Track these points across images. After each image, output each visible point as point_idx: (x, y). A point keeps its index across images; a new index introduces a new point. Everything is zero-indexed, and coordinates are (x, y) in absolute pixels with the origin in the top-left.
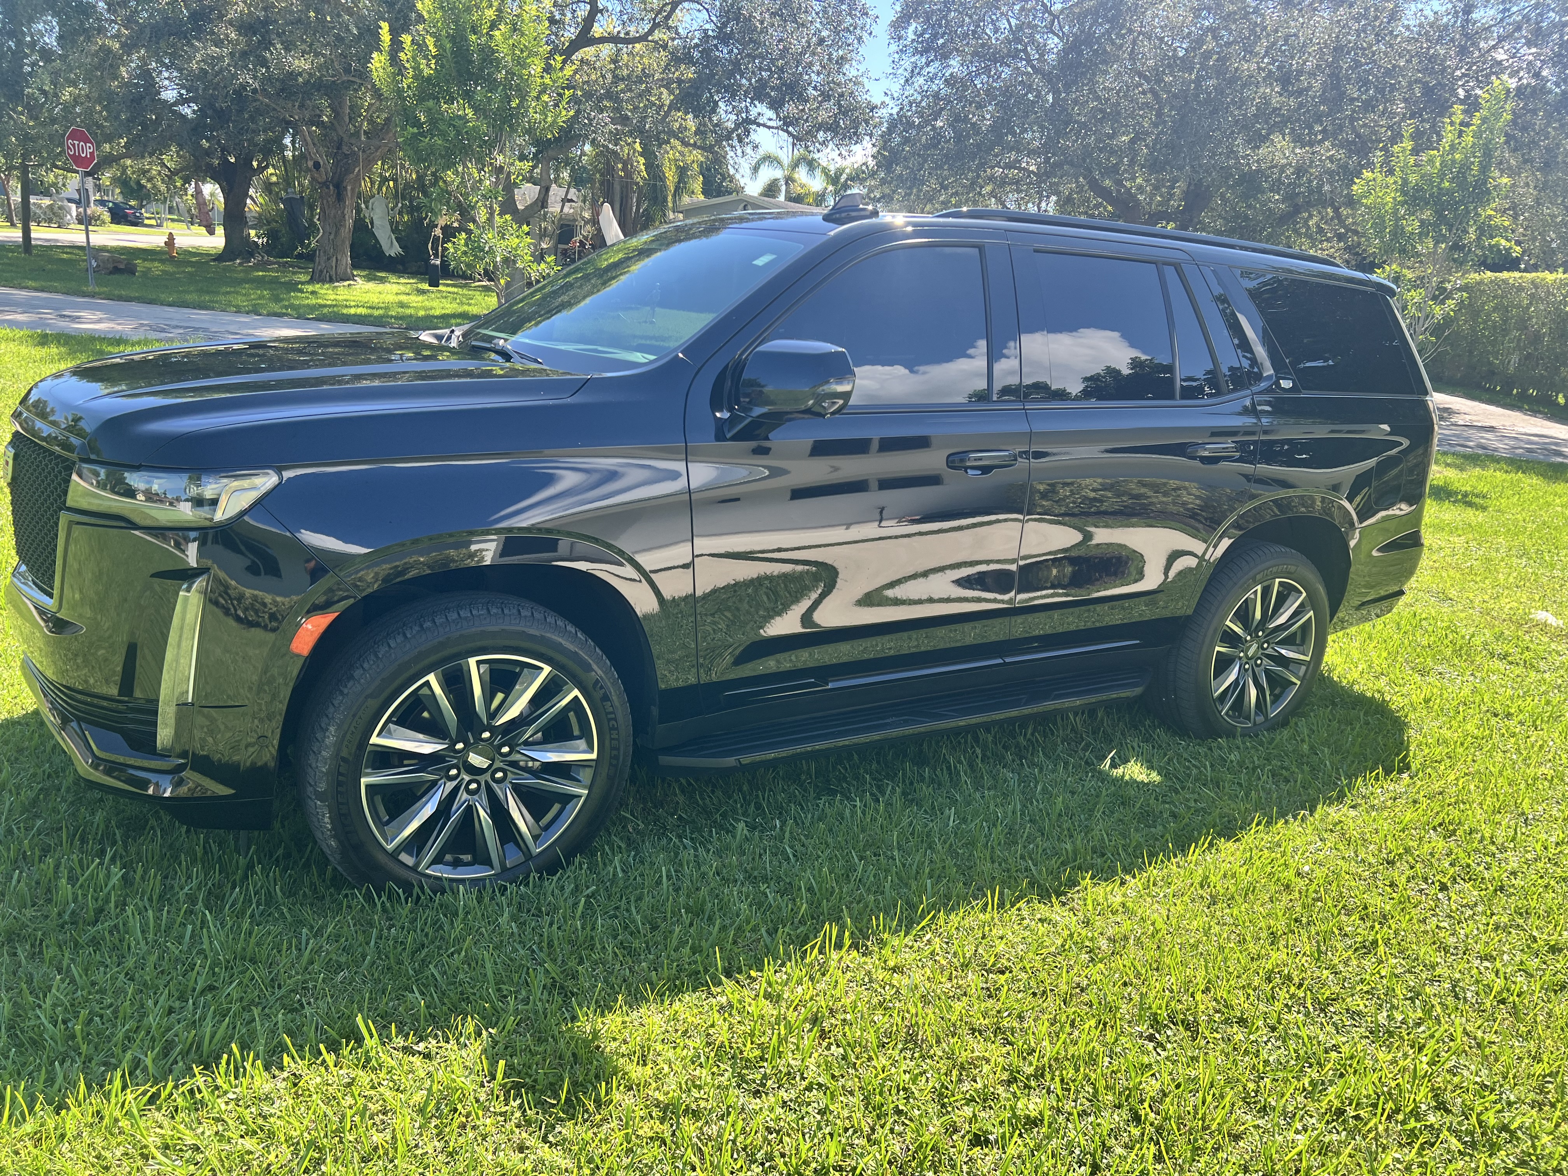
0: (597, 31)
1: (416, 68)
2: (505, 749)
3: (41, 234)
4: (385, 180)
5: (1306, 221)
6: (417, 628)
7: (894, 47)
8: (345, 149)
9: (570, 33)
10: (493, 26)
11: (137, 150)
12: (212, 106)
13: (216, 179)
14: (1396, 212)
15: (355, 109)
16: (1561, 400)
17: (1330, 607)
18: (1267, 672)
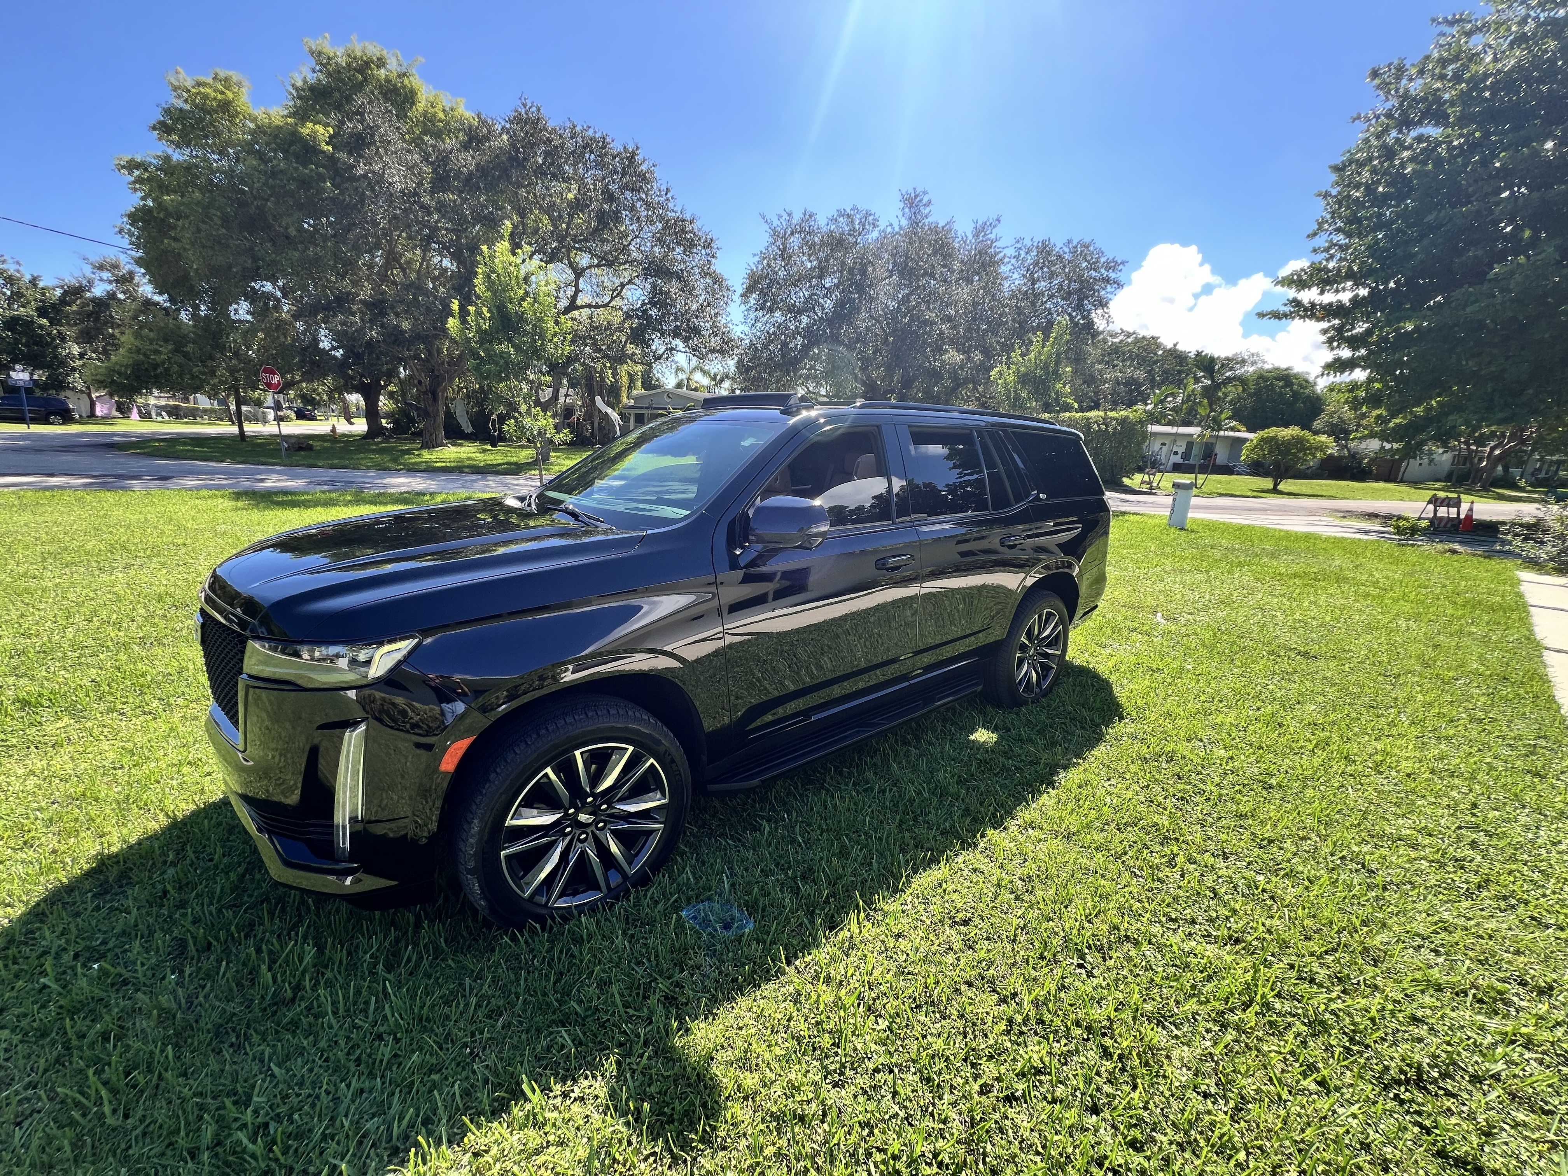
0: (579, 302)
1: (478, 324)
2: (604, 807)
3: (250, 428)
4: (460, 389)
6: (535, 736)
7: (743, 307)
8: (436, 373)
9: (564, 303)
10: (523, 299)
11: (309, 377)
12: (352, 351)
13: (357, 392)
15: (439, 351)
17: (1069, 621)
18: (1041, 663)
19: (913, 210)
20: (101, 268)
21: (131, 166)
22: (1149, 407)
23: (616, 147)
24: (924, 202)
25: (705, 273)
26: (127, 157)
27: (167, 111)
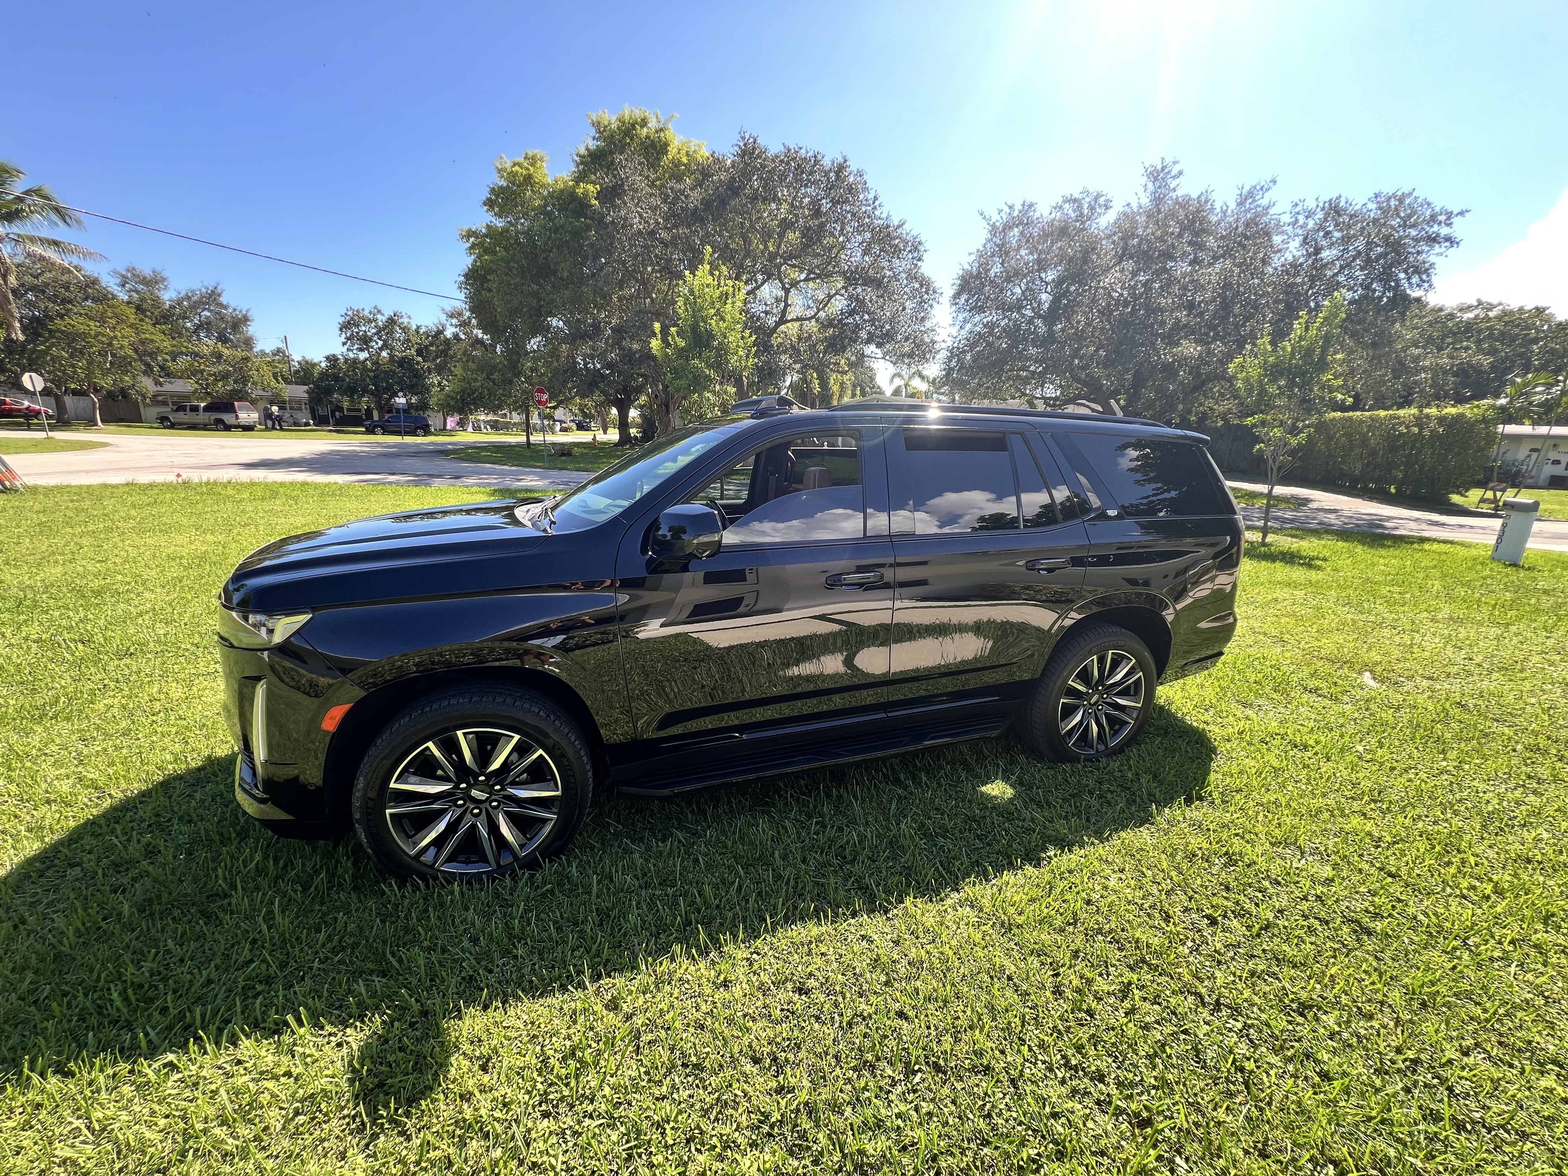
0: (788, 316)
1: (676, 343)
2: (497, 787)
3: (536, 438)
5: (1211, 389)
7: (953, 309)
9: (775, 318)
13: (617, 406)
14: (1260, 382)
16: (1393, 490)
17: (1157, 668)
18: (1107, 715)
19: (1157, 184)
20: (452, 316)
21: (470, 234)
22: (1503, 401)
23: (827, 163)
24: (1173, 173)
25: (912, 276)
26: (466, 228)
27: (493, 190)
